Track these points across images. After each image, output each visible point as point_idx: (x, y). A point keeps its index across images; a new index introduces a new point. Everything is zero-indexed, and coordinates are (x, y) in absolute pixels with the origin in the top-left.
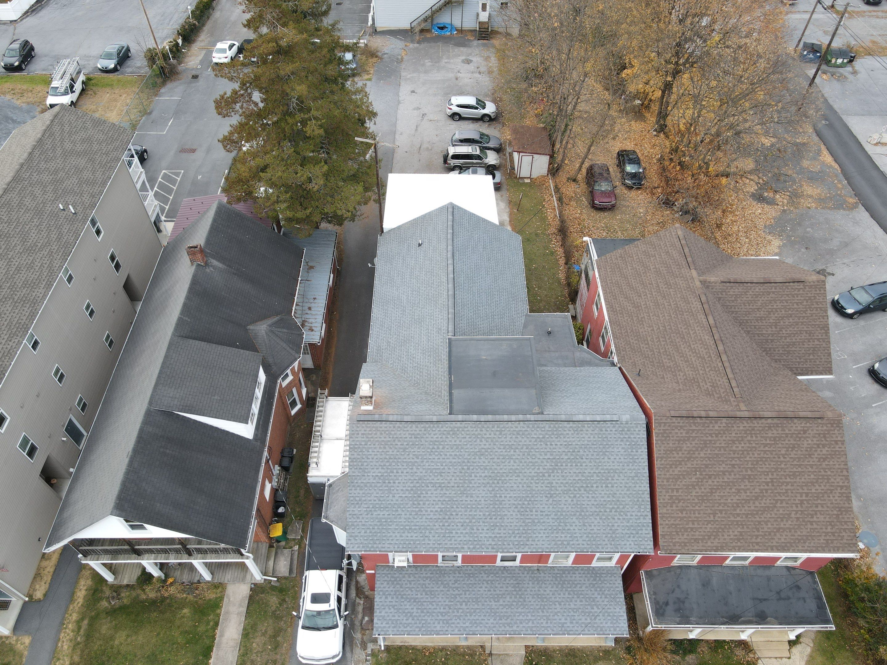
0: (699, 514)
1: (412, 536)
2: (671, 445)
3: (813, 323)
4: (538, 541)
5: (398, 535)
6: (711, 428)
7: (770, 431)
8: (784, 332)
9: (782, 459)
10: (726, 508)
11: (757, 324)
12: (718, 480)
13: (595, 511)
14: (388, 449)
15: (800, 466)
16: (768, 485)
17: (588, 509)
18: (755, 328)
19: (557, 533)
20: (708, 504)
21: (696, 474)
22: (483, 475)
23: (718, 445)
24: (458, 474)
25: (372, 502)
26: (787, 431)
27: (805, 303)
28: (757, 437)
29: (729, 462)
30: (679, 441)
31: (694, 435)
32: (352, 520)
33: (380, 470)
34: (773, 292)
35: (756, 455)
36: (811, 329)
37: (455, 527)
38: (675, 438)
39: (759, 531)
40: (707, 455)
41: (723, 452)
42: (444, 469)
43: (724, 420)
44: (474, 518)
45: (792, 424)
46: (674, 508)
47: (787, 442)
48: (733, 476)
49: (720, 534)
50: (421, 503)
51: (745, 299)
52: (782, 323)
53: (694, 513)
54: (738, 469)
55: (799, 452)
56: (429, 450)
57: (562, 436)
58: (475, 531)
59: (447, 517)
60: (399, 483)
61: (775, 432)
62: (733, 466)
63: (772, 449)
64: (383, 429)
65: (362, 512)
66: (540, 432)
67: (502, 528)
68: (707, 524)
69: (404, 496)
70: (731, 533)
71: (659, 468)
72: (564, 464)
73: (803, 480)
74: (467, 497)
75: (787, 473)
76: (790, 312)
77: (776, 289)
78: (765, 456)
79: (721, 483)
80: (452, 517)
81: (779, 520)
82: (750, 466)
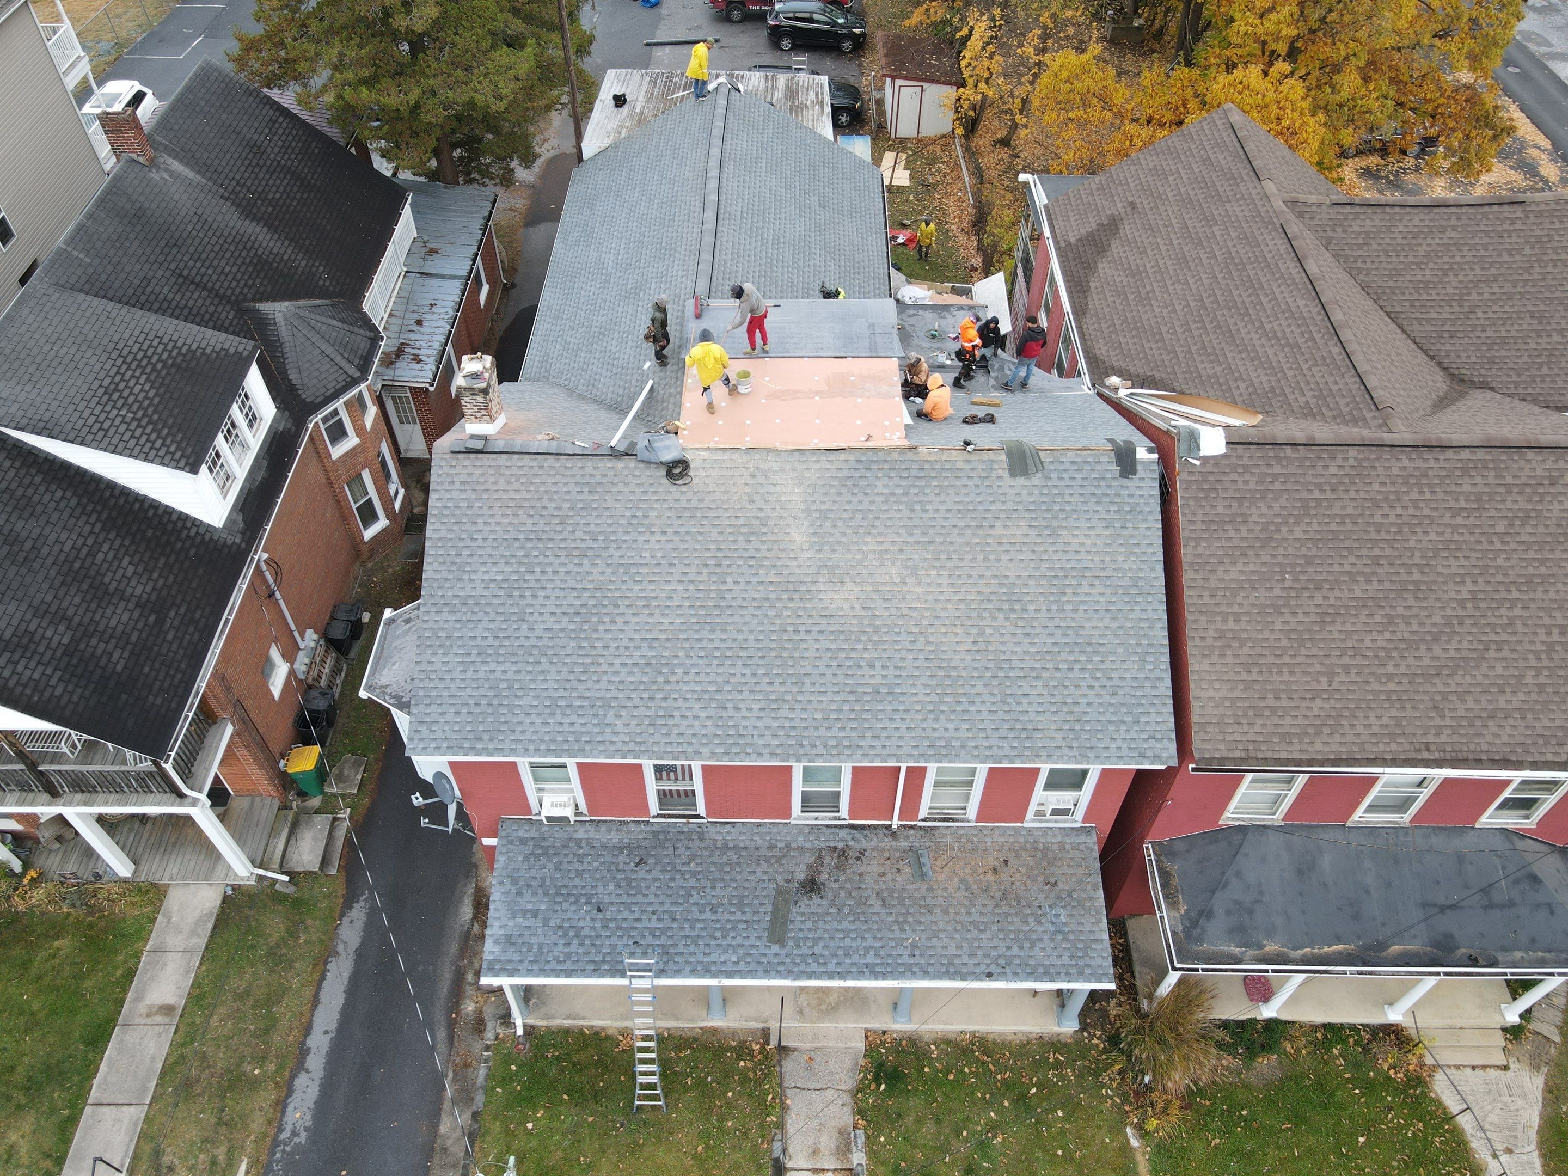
0: (1292, 673)
1: (572, 724)
2: (1220, 510)
3: (1548, 294)
4: (888, 737)
5: (539, 721)
6: (1319, 470)
7: (1467, 480)
8: (1480, 315)
9: (1498, 545)
10: (1359, 660)
11: (1416, 296)
12: (1337, 593)
13: (1032, 669)
14: (523, 518)
15: (1543, 561)
16: (1464, 607)
17: (1015, 664)
18: (1412, 306)
19: (936, 720)
20: (1314, 651)
21: (1283, 580)
22: (755, 580)
23: (1336, 510)
24: (692, 577)
25: (479, 641)
26: (1509, 480)
27: (1527, 251)
28: (1433, 492)
29: (1364, 552)
30: (1240, 500)
31: (1277, 486)
32: (427, 683)
33: (501, 567)
34: (1454, 228)
35: (1433, 536)
36: (1542, 307)
37: (680, 703)
38: (1230, 493)
39: (1443, 717)
40: (1311, 535)
41: (1349, 527)
42: (659, 565)
43: (1353, 452)
44: (728, 682)
45: (1522, 463)
46: (1229, 659)
47: (1509, 504)
48: (1375, 585)
49: (1344, 722)
50: (598, 644)
51: (1388, 241)
52: (1474, 296)
53: (1280, 673)
54: (1387, 568)
55: (1541, 529)
56: (624, 522)
57: (951, 491)
58: (731, 712)
59: (661, 679)
60: (547, 597)
61: (1478, 480)
62: (1376, 560)
63: (1472, 520)
64: (514, 471)
65: (450, 666)
66: (897, 480)
67: (798, 707)
68: (1313, 699)
69: (556, 627)
70: (1373, 720)
71: (1192, 564)
72: (955, 556)
73: (1552, 595)
74: (713, 631)
75: (1512, 579)
76: (1493, 271)
77: (1459, 219)
78: (1456, 537)
79: (1345, 601)
80: (673, 679)
81: (1494, 690)
82: (1417, 561)
